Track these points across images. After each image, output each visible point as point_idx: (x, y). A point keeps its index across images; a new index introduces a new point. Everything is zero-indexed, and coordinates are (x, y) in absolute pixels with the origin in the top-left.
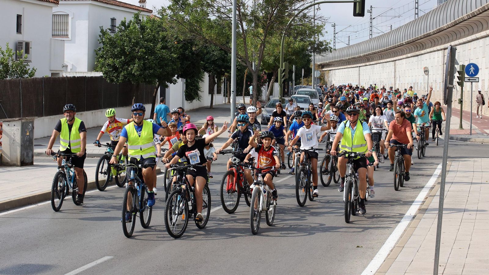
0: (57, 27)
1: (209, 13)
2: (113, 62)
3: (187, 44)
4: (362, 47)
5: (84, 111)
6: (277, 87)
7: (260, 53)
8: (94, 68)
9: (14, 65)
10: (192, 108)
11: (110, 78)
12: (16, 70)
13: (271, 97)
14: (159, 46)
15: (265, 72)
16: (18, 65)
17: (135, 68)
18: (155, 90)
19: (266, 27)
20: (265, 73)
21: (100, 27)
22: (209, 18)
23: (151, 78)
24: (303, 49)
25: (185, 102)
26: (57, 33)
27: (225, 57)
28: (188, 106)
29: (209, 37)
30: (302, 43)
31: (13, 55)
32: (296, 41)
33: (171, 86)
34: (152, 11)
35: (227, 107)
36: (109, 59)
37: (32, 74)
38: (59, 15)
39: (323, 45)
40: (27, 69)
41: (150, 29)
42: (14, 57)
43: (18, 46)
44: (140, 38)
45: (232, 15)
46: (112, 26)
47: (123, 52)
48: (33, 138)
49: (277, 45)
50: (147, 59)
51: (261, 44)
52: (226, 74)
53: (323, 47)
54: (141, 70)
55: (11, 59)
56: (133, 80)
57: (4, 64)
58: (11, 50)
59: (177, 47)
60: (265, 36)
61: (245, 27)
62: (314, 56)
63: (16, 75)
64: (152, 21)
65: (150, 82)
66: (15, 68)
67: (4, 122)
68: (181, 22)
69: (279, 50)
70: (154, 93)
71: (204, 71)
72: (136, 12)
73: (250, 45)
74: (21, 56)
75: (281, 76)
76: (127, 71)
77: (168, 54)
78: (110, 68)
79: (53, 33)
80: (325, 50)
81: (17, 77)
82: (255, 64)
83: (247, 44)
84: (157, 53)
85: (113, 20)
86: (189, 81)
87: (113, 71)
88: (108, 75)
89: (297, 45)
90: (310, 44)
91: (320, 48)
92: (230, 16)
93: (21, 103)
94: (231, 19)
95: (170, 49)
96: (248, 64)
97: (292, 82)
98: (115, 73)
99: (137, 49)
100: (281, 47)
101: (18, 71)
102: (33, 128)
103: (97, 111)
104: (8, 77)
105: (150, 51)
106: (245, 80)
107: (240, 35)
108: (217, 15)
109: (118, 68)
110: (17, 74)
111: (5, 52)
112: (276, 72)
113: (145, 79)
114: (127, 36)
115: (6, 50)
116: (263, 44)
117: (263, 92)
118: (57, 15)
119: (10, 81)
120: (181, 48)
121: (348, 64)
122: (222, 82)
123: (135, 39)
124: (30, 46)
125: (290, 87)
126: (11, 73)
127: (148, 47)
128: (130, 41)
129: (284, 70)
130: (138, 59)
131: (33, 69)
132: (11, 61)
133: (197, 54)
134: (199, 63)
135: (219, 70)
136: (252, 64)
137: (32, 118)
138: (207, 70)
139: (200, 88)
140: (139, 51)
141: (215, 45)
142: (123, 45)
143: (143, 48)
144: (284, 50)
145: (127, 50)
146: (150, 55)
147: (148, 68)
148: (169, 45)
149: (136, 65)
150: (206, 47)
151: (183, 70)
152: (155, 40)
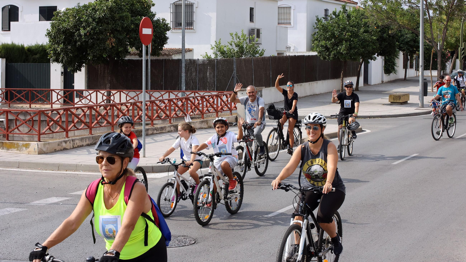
0: (282, 16)
1: (402, 4)
2: (326, 44)
3: (384, 29)
5: (303, 82)
6: (458, 62)
7: (444, 35)
8: (311, 49)
9: (248, 47)
10: (389, 80)
11: (323, 57)
12: (249, 51)
13: (453, 70)
14: (362, 30)
15: (448, 51)
16: (251, 47)
17: (343, 48)
18: (360, 66)
19: (448, 14)
21: (316, 16)
22: (402, 7)
23: (355, 56)
25: (384, 75)
26: (282, 22)
27: (415, 38)
28: (386, 78)
29: (402, 22)
31: (247, 39)
33: (372, 62)
34: (357, 3)
35: (417, 79)
36: (322, 41)
37: (261, 54)
38: (283, 7)
40: (258, 50)
41: (355, 17)
42: (248, 41)
43: (251, 32)
44: (347, 24)
45: (420, 5)
46: (325, 15)
47: (333, 36)
49: (457, 29)
50: (353, 41)
51: (444, 28)
52: (417, 52)
54: (348, 50)
55: (245, 42)
56: (341, 58)
57: (240, 47)
58: (246, 35)
59: (376, 31)
60: (448, 22)
61: (431, 15)
63: (249, 55)
64: (357, 11)
65: (355, 59)
66: (248, 49)
68: (380, 11)
69: (459, 32)
70: (359, 68)
71: (400, 50)
72: (344, 4)
73: (436, 29)
74: (253, 40)
75: (461, 53)
76: (336, 50)
77: (369, 37)
78: (323, 49)
79: (279, 22)
81: (250, 56)
82: (440, 44)
83: (434, 29)
84: (360, 36)
85: (326, 10)
86: (387, 58)
87: (325, 50)
88: (321, 54)
92: (419, 5)
93: (253, 76)
94: (420, 8)
95: (371, 32)
96: (433, 44)
98: (327, 52)
100: (461, 30)
101: (251, 51)
103: (314, 82)
104: (243, 57)
105: (355, 35)
106: (431, 57)
107: (427, 21)
108: (408, 5)
109: (329, 48)
110: (250, 54)
111: (241, 36)
112: (457, 50)
113: (351, 57)
114: (336, 23)
116: (446, 28)
117: (447, 66)
118: (282, 7)
119: (244, 59)
120: (379, 31)
122: (414, 59)
123: (342, 25)
124: (260, 32)
126: (245, 53)
127: (353, 31)
128: (339, 27)
129: (464, 48)
130: (345, 41)
131: (263, 50)
132: (245, 44)
133: (393, 37)
134: (395, 44)
135: (411, 49)
136: (437, 44)
137: (261, 88)
138: (402, 50)
139: (396, 64)
140: (345, 34)
141: (408, 29)
142: (333, 30)
143: (349, 32)
144: (463, 32)
145: (337, 34)
146: (354, 37)
147: (353, 48)
148: (370, 29)
149: (344, 46)
150: (401, 31)
151: (381, 49)
152: (359, 25)
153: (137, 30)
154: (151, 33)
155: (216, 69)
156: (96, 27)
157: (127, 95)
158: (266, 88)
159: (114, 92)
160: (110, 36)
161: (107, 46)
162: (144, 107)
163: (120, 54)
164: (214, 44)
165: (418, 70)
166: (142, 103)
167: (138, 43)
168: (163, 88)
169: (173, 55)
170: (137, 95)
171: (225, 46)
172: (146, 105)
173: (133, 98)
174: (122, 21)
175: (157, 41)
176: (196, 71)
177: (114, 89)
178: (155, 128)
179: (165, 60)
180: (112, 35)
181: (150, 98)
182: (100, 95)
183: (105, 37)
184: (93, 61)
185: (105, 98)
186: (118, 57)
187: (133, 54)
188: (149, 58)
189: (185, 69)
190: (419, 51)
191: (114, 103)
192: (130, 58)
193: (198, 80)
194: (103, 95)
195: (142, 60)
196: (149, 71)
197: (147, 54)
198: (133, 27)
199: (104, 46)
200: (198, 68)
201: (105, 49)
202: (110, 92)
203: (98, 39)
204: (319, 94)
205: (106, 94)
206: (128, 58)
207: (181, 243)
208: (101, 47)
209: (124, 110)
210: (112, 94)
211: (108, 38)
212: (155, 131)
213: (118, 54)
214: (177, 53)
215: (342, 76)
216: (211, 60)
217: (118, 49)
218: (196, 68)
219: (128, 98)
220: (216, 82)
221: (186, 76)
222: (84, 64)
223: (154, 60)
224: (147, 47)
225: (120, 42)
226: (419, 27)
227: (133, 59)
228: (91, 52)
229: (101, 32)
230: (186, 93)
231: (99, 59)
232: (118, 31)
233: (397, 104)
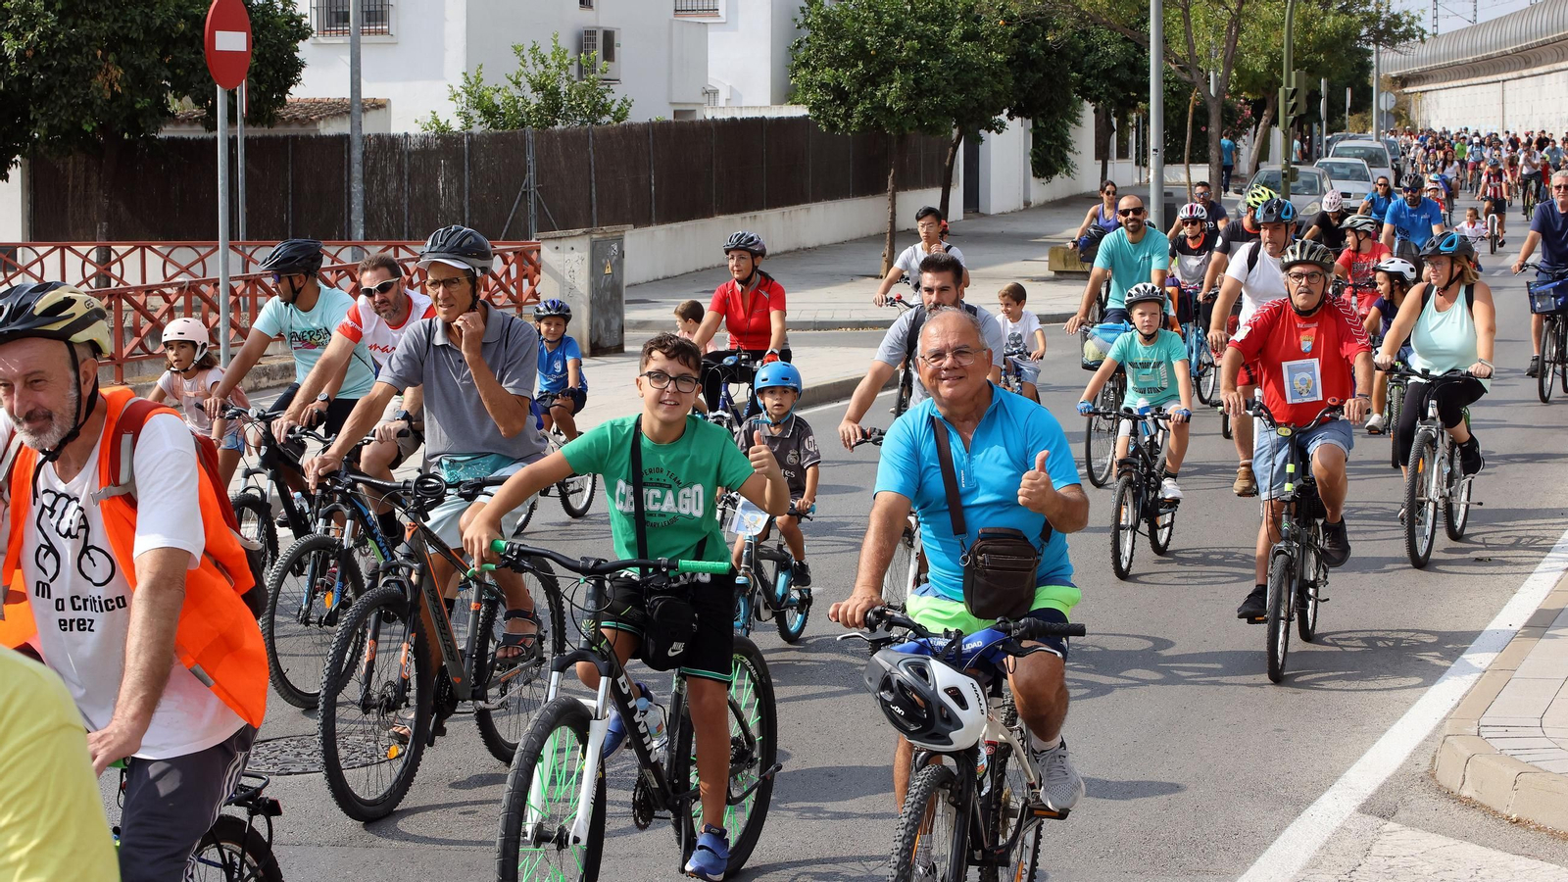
2: (835, 78)
3: (1031, 27)
4: (1511, 29)
5: (760, 208)
6: (1277, 134)
7: (1228, 45)
8: (788, 96)
9: (574, 92)
10: (1050, 198)
11: (828, 121)
12: (579, 105)
13: (1262, 164)
14: (957, 31)
15: (1245, 99)
16: (584, 91)
17: (892, 92)
18: (950, 150)
20: (1247, 102)
23: (934, 118)
24: (1348, 35)
25: (1033, 180)
26: (689, 5)
27: (1136, 58)
28: (1039, 191)
29: (1091, 5)
30: (1342, 20)
31: (570, 64)
32: (1326, 13)
33: (991, 139)
36: (823, 69)
37: (620, 115)
39: (1401, 24)
40: (609, 101)
42: (574, 70)
43: (585, 40)
44: (906, 13)
47: (860, 51)
48: (622, 281)
49: (1274, 26)
50: (926, 67)
51: (1230, 22)
52: (1141, 104)
53: (1402, 29)
54: (910, 98)
55: (564, 75)
56: (888, 124)
57: (547, 90)
58: (565, 52)
59: (1005, 35)
60: (1242, 1)
62: (1378, 52)
63: (578, 118)
65: (933, 130)
66: (575, 99)
67: (546, 242)
69: (1281, 37)
70: (948, 160)
71: (1083, 98)
73: (1204, 26)
74: (593, 68)
75: (1286, 106)
76: (871, 99)
77: (979, 54)
78: (827, 95)
79: (679, 5)
80: (1408, 35)
81: (582, 123)
82: (1216, 77)
83: (1196, 25)
84: (950, 52)
86: (1041, 124)
87: (834, 100)
88: (821, 112)
89: (1329, 23)
90: (1365, 22)
91: (1394, 31)
93: (594, 190)
95: (986, 39)
96: (1195, 76)
97: (1320, 125)
98: (839, 106)
99: (897, 42)
100: (1285, 29)
101: (584, 106)
102: (622, 254)
103: (796, 207)
104: (560, 124)
105: (934, 48)
106: (1189, 119)
109: (847, 94)
110: (581, 115)
111: (550, 56)
112: (1273, 97)
113: (920, 121)
115: (553, 53)
116: (1237, 22)
117: (1242, 152)
119: (563, 133)
120: (1015, 36)
121: (1472, 73)
122: (1132, 127)
123: (891, 16)
124: (616, 42)
125: (1316, 137)
126: (565, 114)
127: (927, 36)
128: (879, 21)
129: (1295, 91)
130: (900, 67)
131: (625, 101)
132: (565, 80)
133: (1061, 53)
134: (1066, 77)
135: (1121, 96)
136: (1208, 78)
137: (619, 228)
138: (1089, 96)
139: (1070, 142)
140: (902, 47)
141: (1109, 28)
142: (859, 31)
143: (913, 39)
144: (1294, 37)
145: (872, 46)
146: (932, 57)
147: (927, 91)
148: (983, 28)
149: (897, 84)
150: (1085, 33)
151: (1022, 95)
152: (945, 16)
153: (197, 38)
154: (243, 48)
155: (466, 168)
156: (57, 30)
157: (166, 259)
158: (637, 230)
159: (120, 249)
160: (104, 59)
161: (96, 94)
162: (226, 300)
163: (140, 120)
164: (458, 83)
165: (1145, 165)
166: (216, 284)
167: (202, 81)
168: (290, 233)
169: (322, 122)
170: (202, 259)
171: (497, 88)
172: (233, 291)
173: (186, 269)
174: (146, 6)
175: (268, 76)
176: (400, 172)
177: (122, 238)
178: (265, 369)
179: (295, 138)
180: (111, 58)
181: (246, 268)
182: (73, 262)
183: (89, 63)
184: (50, 144)
185: (90, 270)
186: (135, 129)
187: (183, 121)
188: (240, 131)
189: (361, 169)
190: (1147, 100)
191: (121, 286)
192: (176, 135)
193: (406, 206)
194: (85, 259)
195: (216, 138)
196: (241, 175)
197: (232, 118)
198: (182, 26)
199: (87, 94)
200: (406, 165)
201: (88, 104)
202: (109, 250)
203: (66, 71)
204: (815, 248)
205: (93, 256)
206: (167, 132)
207: (357, 754)
208: (75, 97)
209: (156, 310)
210: (114, 257)
211: (100, 68)
212: (264, 379)
213: (134, 120)
214: (334, 115)
215: (890, 186)
216: (451, 137)
217: (134, 104)
218: (399, 167)
219: (171, 270)
220: (467, 210)
221: (367, 193)
222: (18, 157)
223: (256, 139)
224: (232, 96)
225: (141, 81)
226: (1145, 21)
227: (185, 136)
228: (43, 115)
229: (75, 47)
230: (366, 248)
231: (70, 137)
232: (133, 42)
233: (1075, 276)
